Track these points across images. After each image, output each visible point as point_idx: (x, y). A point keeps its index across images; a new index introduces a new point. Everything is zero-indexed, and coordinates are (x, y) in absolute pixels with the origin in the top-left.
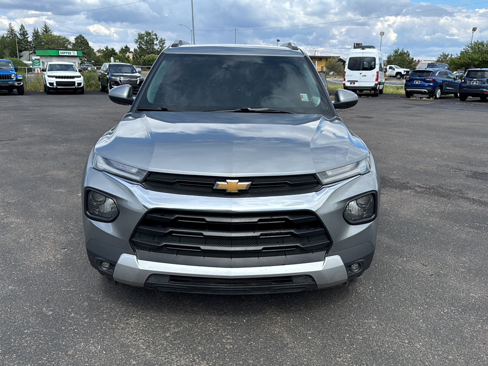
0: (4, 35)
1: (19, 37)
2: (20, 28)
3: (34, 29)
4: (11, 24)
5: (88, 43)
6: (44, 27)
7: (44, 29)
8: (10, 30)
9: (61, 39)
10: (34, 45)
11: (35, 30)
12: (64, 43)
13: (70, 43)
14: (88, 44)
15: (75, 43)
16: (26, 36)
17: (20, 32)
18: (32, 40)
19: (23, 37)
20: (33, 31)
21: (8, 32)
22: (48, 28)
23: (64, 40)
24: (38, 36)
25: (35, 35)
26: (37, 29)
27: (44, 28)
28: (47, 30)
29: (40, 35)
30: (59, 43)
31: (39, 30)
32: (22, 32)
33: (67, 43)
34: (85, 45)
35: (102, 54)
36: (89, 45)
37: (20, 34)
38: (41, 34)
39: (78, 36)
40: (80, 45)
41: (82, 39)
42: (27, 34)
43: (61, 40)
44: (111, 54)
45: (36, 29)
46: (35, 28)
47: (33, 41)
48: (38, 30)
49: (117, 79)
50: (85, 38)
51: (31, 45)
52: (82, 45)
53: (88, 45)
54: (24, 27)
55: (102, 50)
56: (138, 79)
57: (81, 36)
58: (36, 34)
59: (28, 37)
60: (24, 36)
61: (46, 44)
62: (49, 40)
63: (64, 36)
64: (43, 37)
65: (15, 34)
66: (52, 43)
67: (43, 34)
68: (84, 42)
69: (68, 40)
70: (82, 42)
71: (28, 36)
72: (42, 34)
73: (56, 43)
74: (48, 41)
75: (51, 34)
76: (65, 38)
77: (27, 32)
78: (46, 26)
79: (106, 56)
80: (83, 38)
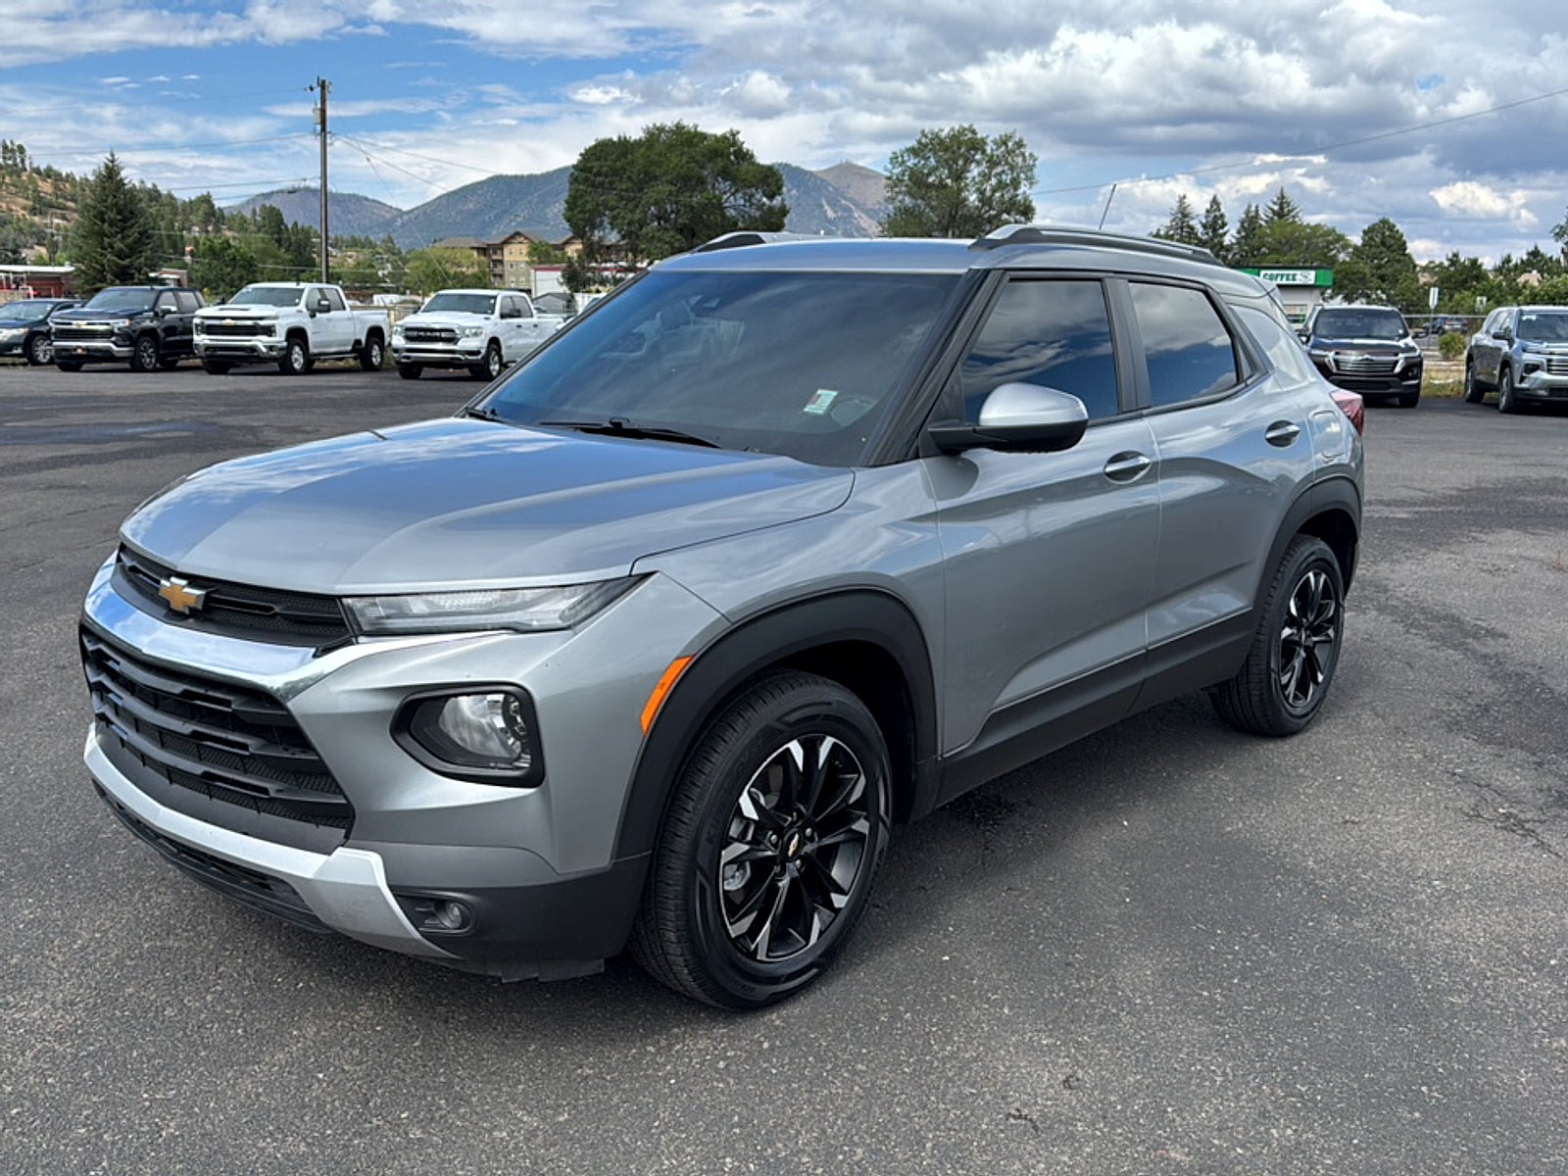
0: (1159, 230)
1: (1199, 235)
2: (1208, 206)
3: (1245, 207)
4: (1184, 197)
5: (1405, 243)
6: (1275, 199)
7: (1276, 208)
8: (1180, 215)
9: (1321, 236)
10: (1238, 256)
11: (1247, 212)
12: (1327, 247)
13: (1345, 246)
14: (1403, 246)
15: (1364, 245)
16: (1221, 231)
17: (1204, 221)
18: (1234, 241)
19: (1211, 234)
20: (1243, 216)
21: (1174, 220)
22: (1288, 204)
23: (1330, 238)
24: (1254, 229)
25: (1246, 225)
26: (1257, 207)
27: (1275, 203)
28: (1283, 209)
29: (1261, 226)
30: (1311, 248)
31: (1261, 212)
32: (1210, 219)
33: (1337, 245)
34: (1394, 251)
35: (1436, 278)
36: (1408, 251)
37: (1204, 226)
38: (1263, 223)
39: (1374, 225)
40: (1378, 251)
41: (1387, 233)
42: (1224, 225)
43: (1321, 239)
44: (1464, 277)
45: (1253, 209)
46: (1250, 206)
47: (1238, 243)
48: (1257, 211)
49: (1325, 356)
50: (1398, 227)
51: (1230, 257)
52: (1381, 253)
53: (1405, 249)
54: (1218, 204)
55: (1437, 266)
56: (1401, 355)
57: (1384, 222)
58: (1250, 224)
59: (1225, 234)
60: (1215, 230)
61: (1272, 250)
62: (1284, 241)
63: (1330, 226)
64: (1268, 231)
65: (1189, 227)
66: (1291, 248)
67: (1270, 221)
68: (1393, 242)
69: (1340, 238)
70: (1383, 243)
71: (1226, 229)
72: (1266, 222)
73: (1305, 247)
74: (1280, 242)
75: (1294, 222)
76: (1334, 230)
77: (1226, 220)
78: (1283, 197)
79: (1445, 285)
80: (1391, 228)
